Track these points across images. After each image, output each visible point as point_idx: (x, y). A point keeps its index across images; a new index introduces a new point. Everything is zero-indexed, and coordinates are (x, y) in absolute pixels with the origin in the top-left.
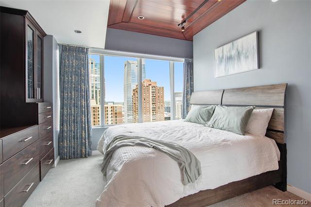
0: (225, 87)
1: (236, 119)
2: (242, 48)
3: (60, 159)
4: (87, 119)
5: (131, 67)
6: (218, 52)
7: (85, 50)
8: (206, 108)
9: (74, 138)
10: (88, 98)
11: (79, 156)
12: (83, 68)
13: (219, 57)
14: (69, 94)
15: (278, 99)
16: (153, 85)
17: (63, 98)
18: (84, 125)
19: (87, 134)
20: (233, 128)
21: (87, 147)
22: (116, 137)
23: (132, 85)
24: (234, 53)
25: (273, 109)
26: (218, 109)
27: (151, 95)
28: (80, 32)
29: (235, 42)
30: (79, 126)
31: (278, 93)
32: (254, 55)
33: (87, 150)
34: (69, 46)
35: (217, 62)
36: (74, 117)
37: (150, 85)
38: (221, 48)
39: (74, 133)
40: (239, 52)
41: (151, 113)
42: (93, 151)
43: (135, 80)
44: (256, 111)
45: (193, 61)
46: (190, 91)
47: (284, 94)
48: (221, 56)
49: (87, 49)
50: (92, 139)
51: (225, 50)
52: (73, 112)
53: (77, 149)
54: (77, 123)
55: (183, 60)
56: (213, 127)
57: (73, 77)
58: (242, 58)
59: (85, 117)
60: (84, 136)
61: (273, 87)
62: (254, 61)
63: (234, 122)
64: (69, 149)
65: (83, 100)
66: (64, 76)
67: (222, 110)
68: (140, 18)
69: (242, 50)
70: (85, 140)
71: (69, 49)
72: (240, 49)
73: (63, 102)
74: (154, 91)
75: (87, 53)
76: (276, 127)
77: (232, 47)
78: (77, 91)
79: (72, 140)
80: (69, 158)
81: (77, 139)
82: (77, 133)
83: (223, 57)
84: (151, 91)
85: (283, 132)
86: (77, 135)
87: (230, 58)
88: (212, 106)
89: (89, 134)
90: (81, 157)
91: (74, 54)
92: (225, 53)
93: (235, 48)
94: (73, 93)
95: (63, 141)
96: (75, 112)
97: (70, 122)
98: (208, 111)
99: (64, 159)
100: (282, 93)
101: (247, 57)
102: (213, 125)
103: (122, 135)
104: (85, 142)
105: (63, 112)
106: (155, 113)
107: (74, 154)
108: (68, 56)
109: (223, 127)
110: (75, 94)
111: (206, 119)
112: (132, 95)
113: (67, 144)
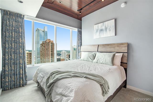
0: (99, 44)
1: (109, 59)
2: (108, 26)
3: (2, 91)
4: (24, 62)
5: (39, 32)
6: (96, 27)
7: (22, 16)
8: (92, 53)
9: (14, 75)
10: (24, 47)
11: (18, 86)
12: (21, 28)
13: (96, 29)
14: (10, 45)
15: (125, 49)
16: (51, 42)
17: (5, 48)
18: (21, 66)
19: (24, 71)
20: (108, 62)
21: (24, 80)
22: (52, 72)
23: (40, 42)
24: (104, 28)
25: (122, 53)
26: (98, 54)
27: (50, 47)
28: (22, 2)
29: (104, 23)
30: (18, 66)
31: (124, 47)
32: (113, 30)
33: (24, 82)
34: (10, 12)
35: (95, 31)
36: (14, 60)
37: (50, 42)
38: (97, 25)
39: (14, 71)
40: (106, 28)
41: (50, 57)
42: (28, 82)
43: (42, 39)
44: (116, 54)
45: (81, 30)
46: (80, 45)
47: (127, 47)
48: (97, 29)
49: (23, 16)
50: (27, 74)
51: (99, 26)
52: (13, 57)
53: (16, 82)
54: (16, 64)
55: (77, 29)
56: (97, 63)
57: (13, 33)
58: (108, 30)
59: (22, 60)
60: (22, 73)
61: (122, 44)
62: (113, 32)
63: (108, 60)
64: (10, 83)
65: (21, 49)
66: (6, 33)
67: (100, 54)
68: (60, 2)
69: (108, 27)
70: (22, 75)
71: (10, 14)
72: (107, 26)
73: (5, 50)
74: (52, 45)
75: (23, 18)
76: (124, 61)
77: (103, 25)
78: (16, 43)
79: (13, 76)
80: (10, 89)
81: (17, 75)
82: (16, 71)
83: (98, 29)
84: (50, 45)
85: (127, 63)
86: (16, 73)
87: (102, 30)
88: (94, 52)
89: (25, 71)
90: (20, 86)
91: (14, 18)
92: (99, 27)
93: (104, 26)
94: (13, 45)
95: (5, 78)
96: (14, 57)
97: (10, 64)
98: (93, 55)
99: (6, 90)
100: (126, 47)
101: (110, 30)
102: (97, 62)
103: (57, 71)
104: (23, 77)
105: (5, 57)
106: (52, 56)
107: (14, 85)
108: (9, 19)
109: (103, 62)
110: (14, 45)
111: (92, 59)
112: (40, 47)
113: (8, 79)
